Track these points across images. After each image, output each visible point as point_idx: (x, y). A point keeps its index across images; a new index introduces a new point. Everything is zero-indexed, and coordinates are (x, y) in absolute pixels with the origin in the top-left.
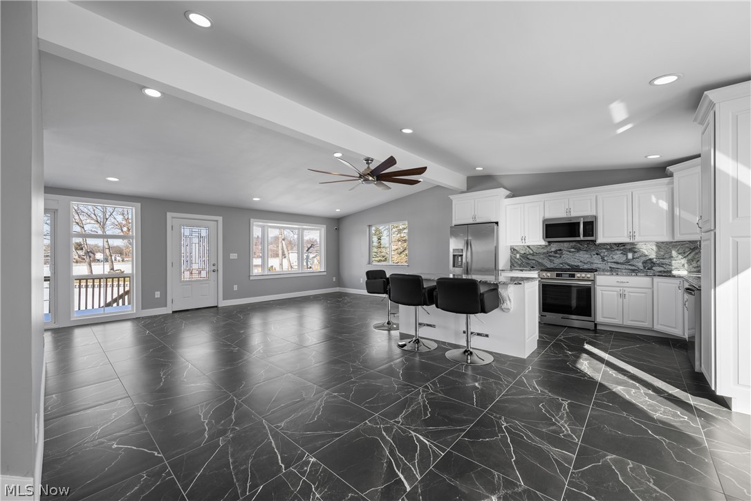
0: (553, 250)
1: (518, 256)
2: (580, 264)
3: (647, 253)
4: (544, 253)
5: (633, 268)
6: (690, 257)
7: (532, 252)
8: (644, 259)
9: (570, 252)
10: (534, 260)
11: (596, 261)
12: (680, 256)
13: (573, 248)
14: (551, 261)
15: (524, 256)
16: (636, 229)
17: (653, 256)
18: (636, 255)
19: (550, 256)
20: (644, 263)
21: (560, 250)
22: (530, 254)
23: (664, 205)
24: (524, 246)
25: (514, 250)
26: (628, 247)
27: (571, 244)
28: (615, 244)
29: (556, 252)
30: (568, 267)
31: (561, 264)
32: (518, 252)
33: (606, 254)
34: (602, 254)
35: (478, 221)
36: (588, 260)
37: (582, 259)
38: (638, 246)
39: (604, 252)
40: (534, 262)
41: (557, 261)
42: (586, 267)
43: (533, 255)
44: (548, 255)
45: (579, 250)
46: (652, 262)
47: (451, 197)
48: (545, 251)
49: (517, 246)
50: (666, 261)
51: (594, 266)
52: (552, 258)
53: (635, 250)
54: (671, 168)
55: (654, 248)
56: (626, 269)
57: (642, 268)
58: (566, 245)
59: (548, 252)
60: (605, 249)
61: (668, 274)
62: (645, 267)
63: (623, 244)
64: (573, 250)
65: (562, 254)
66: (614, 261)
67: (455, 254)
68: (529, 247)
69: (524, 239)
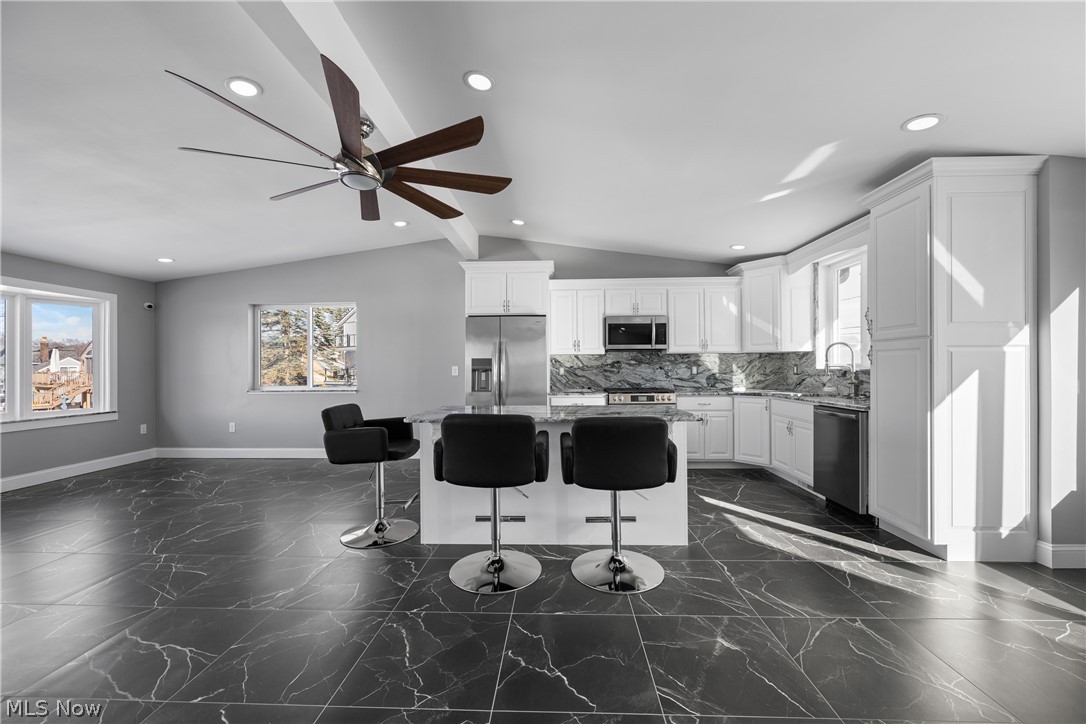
0: (609, 361)
1: (562, 371)
2: (641, 382)
3: (710, 367)
4: (598, 367)
5: (698, 385)
6: (747, 371)
7: (581, 365)
8: (707, 374)
9: (630, 365)
10: (584, 376)
11: (660, 378)
12: (739, 371)
13: (634, 360)
14: (607, 378)
15: (571, 371)
16: (708, 338)
17: (716, 370)
18: (701, 369)
19: (606, 371)
20: (708, 378)
21: (618, 362)
22: (579, 368)
23: (733, 309)
24: (570, 356)
25: (556, 361)
26: (693, 359)
27: (631, 354)
28: (679, 355)
29: (612, 365)
30: (628, 386)
31: (619, 382)
32: (561, 365)
33: (670, 368)
34: (666, 368)
35: (513, 311)
36: (651, 376)
37: (644, 375)
38: (702, 359)
39: (668, 366)
40: (584, 379)
41: (614, 378)
42: (648, 385)
43: (582, 369)
44: (606, 369)
45: (640, 362)
46: (715, 378)
47: (464, 265)
48: (599, 363)
49: (560, 355)
50: (727, 376)
51: (657, 385)
52: (608, 374)
53: (700, 363)
54: (742, 266)
55: (717, 360)
56: (690, 387)
57: (705, 385)
58: (625, 355)
59: (603, 365)
60: (670, 361)
61: (728, 391)
62: (708, 384)
63: (687, 356)
64: (633, 362)
65: (620, 367)
66: (678, 376)
67: (475, 367)
68: (577, 357)
69: (577, 345)
